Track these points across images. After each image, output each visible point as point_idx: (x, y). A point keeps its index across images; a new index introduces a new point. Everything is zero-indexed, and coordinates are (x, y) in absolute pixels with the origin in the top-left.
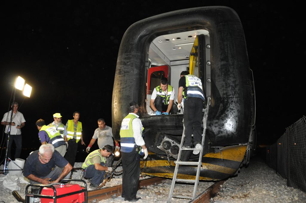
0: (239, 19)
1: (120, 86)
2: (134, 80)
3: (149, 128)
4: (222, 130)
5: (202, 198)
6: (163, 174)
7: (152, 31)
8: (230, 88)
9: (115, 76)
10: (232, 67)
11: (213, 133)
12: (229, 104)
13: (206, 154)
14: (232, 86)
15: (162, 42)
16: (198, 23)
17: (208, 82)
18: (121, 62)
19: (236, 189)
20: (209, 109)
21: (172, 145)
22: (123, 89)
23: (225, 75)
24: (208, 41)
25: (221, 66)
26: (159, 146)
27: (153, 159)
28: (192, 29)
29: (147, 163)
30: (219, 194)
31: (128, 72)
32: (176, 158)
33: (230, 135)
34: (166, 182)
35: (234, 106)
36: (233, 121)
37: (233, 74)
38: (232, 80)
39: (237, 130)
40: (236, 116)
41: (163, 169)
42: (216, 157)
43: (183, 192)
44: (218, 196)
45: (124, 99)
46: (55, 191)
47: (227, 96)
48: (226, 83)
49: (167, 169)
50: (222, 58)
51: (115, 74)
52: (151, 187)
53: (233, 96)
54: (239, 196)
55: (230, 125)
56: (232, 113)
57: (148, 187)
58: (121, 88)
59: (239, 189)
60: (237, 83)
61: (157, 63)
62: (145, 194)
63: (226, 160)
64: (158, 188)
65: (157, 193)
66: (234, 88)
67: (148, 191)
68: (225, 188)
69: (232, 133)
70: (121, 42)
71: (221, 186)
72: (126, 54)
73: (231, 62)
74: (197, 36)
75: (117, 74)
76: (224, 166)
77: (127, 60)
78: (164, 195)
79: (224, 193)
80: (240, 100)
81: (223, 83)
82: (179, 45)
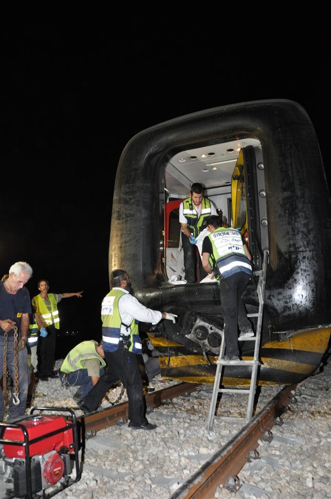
0: (309, 119)
1: (120, 240)
2: (143, 227)
3: (172, 305)
4: (290, 305)
5: (262, 421)
6: (197, 377)
7: (168, 146)
8: (300, 235)
9: (112, 223)
10: (302, 200)
11: (275, 310)
12: (298, 262)
13: (266, 343)
14: (302, 232)
15: (184, 161)
16: (241, 129)
17: (264, 225)
18: (120, 199)
19: (317, 397)
20: (267, 271)
21: (210, 332)
22: (125, 243)
23: (290, 214)
24: (259, 158)
25: (284, 199)
26: (188, 334)
27: (180, 354)
28: (233, 138)
29: (171, 359)
30: (289, 409)
31: (131, 215)
32: (217, 354)
33: (304, 312)
34: (204, 389)
35: (308, 264)
36: (307, 290)
37: (304, 212)
38: (303, 222)
39: (313, 304)
40: (312, 282)
41: (197, 369)
42: (282, 348)
43: (231, 406)
44: (289, 411)
45: (127, 260)
46: (25, 434)
47: (295, 248)
48: (293, 228)
49: (203, 371)
50: (284, 186)
51: (112, 220)
52: (179, 399)
53: (305, 248)
54: (322, 411)
55: (302, 296)
56: (304, 278)
57: (175, 400)
58: (121, 242)
59: (323, 395)
60: (311, 227)
61: (179, 194)
62: (170, 414)
63: (299, 351)
64: (191, 401)
65: (189, 410)
66: (306, 235)
67: (175, 408)
68: (300, 395)
69: (306, 309)
70: (118, 166)
71: (293, 392)
72: (127, 185)
73: (299, 193)
74: (241, 149)
75: (114, 220)
76: (297, 362)
77: (129, 195)
78: (200, 415)
79: (297, 405)
80: (317, 254)
81: (288, 228)
82: (212, 165)
